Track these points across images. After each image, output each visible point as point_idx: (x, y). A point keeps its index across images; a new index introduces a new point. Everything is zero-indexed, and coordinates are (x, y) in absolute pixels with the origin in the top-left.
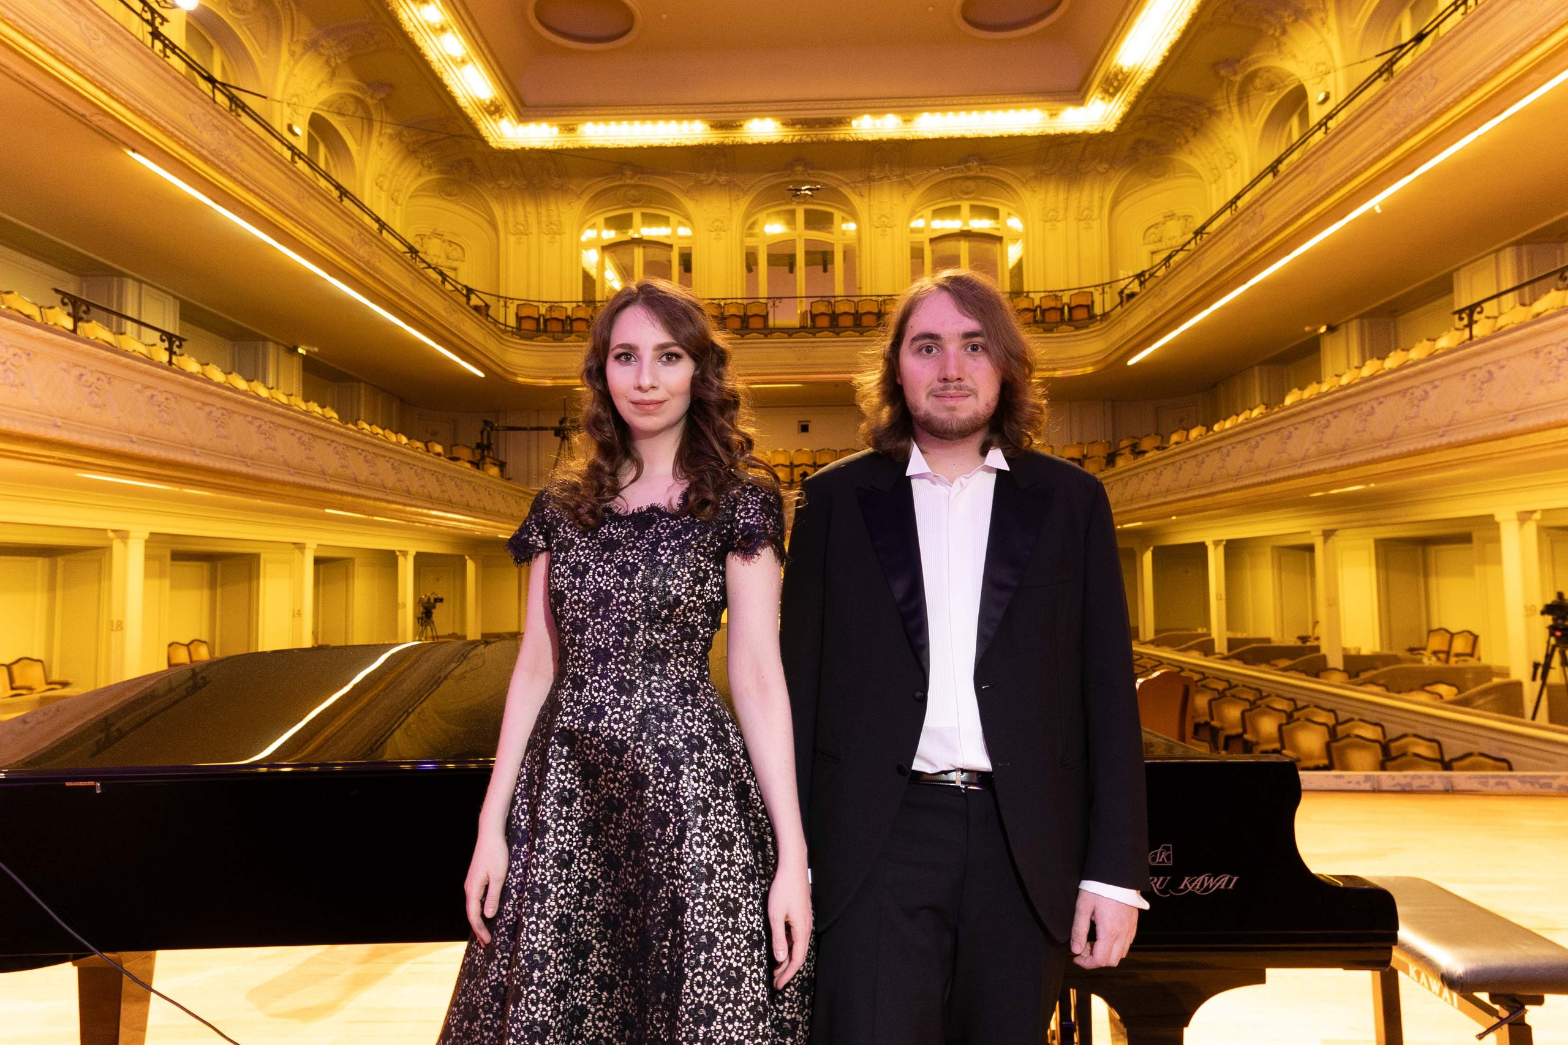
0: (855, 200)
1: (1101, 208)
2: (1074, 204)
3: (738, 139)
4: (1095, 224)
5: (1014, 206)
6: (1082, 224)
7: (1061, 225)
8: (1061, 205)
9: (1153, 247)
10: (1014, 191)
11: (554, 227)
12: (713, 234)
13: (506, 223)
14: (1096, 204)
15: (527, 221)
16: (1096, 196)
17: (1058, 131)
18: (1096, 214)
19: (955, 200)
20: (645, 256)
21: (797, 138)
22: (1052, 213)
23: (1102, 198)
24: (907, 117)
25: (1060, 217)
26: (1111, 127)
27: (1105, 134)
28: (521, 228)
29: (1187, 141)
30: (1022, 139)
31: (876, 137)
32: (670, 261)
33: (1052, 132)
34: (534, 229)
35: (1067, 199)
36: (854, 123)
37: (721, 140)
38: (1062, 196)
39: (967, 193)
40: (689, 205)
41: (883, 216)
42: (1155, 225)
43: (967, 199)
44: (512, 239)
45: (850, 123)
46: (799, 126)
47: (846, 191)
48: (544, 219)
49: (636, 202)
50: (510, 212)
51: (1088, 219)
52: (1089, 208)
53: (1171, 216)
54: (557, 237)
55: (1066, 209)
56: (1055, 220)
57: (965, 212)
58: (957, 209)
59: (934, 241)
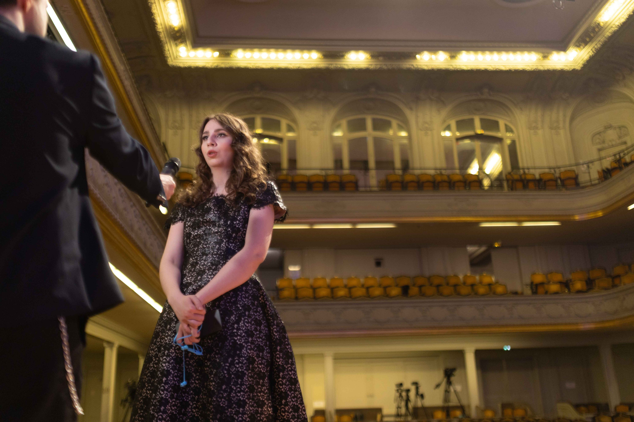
1: (564, 121)
2: (547, 118)
3: (339, 66)
4: (562, 132)
6: (553, 131)
7: (540, 132)
8: (539, 119)
9: (599, 146)
10: (509, 109)
12: (311, 132)
13: (167, 121)
14: (561, 119)
15: (182, 121)
16: (561, 114)
17: (546, 68)
18: (561, 125)
19: (469, 115)
21: (378, 67)
22: (534, 124)
23: (565, 116)
24: (453, 54)
25: (539, 127)
26: (578, 66)
27: (574, 71)
28: (177, 124)
29: (624, 78)
30: (523, 73)
31: (430, 68)
33: (541, 68)
34: (186, 125)
35: (542, 115)
36: (418, 56)
37: (327, 65)
38: (540, 113)
39: (479, 110)
41: (425, 123)
42: (599, 133)
43: (478, 115)
44: (170, 132)
45: (415, 58)
46: (381, 58)
48: (194, 118)
49: (259, 109)
50: (170, 114)
51: (557, 128)
52: (557, 121)
53: (609, 127)
55: (543, 122)
56: (536, 128)
57: (477, 123)
58: (471, 121)
59: (459, 139)
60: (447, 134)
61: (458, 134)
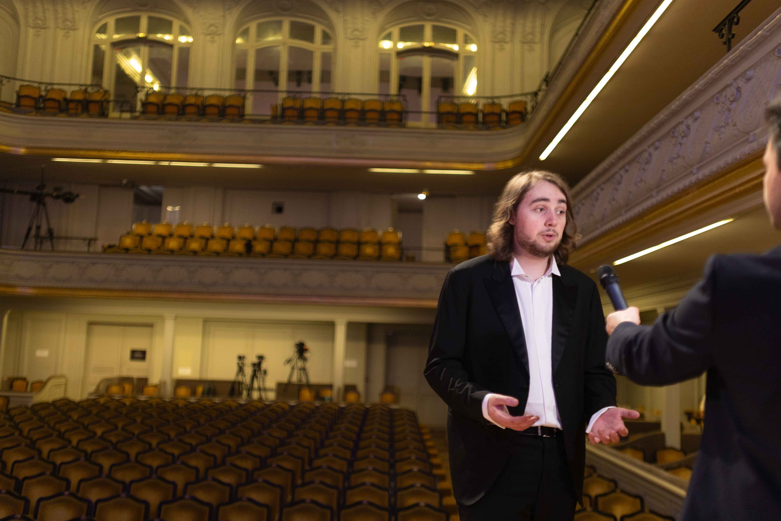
0: (332, 15)
1: (542, 34)
2: (519, 28)
4: (537, 47)
5: (469, 27)
6: (526, 47)
7: (507, 47)
8: (509, 29)
10: (468, 14)
11: (69, 23)
12: (208, 38)
13: (26, 17)
14: (538, 30)
15: (45, 17)
16: (538, 23)
18: (538, 38)
19: (418, 20)
20: (150, 53)
22: (501, 36)
23: (543, 26)
25: (508, 39)
28: (40, 22)
32: (171, 58)
34: (51, 24)
35: (513, 24)
38: (509, 22)
39: (429, 15)
40: (189, 12)
41: (356, 30)
43: (430, 20)
44: (31, 31)
47: (325, 7)
48: (60, 15)
49: (143, 6)
50: (31, 8)
51: (531, 42)
52: (532, 33)
54: (72, 33)
55: (513, 33)
56: (503, 41)
57: (428, 31)
58: (421, 29)
59: (401, 54)
60: (386, 45)
61: (401, 45)
